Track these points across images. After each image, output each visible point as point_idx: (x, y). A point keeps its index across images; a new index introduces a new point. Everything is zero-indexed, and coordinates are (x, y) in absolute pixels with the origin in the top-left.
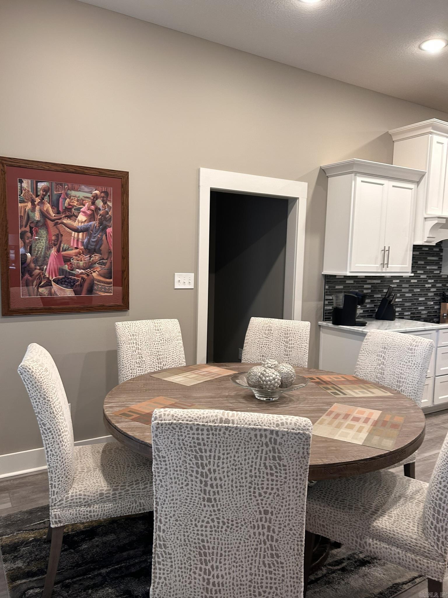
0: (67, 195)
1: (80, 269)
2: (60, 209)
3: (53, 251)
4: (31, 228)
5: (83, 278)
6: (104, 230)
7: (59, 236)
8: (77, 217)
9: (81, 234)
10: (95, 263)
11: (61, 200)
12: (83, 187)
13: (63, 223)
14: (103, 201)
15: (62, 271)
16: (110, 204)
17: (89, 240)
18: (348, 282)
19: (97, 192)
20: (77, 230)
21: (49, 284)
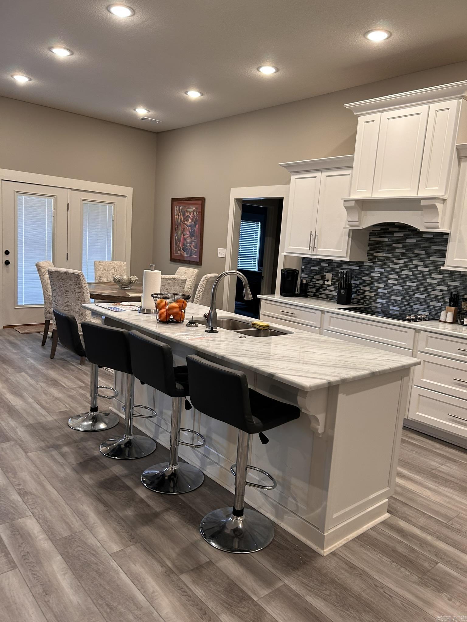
0: (187, 211)
1: (188, 244)
2: (185, 218)
3: (182, 236)
4: (177, 226)
5: (189, 248)
6: (196, 225)
7: (184, 229)
8: (189, 220)
10: (193, 241)
11: (185, 213)
12: (190, 206)
13: (185, 223)
14: (196, 212)
15: (184, 244)
16: (198, 213)
17: (191, 231)
18: (322, 264)
19: (195, 208)
20: (188, 226)
21: (180, 250)
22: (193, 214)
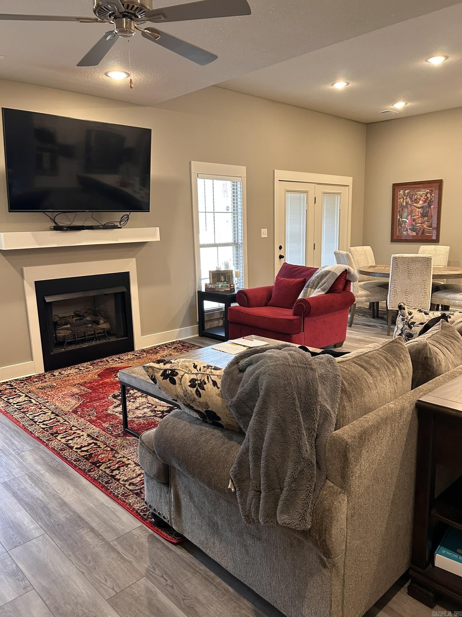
0: (416, 194)
1: (419, 224)
2: (413, 200)
3: (409, 217)
4: (402, 208)
5: (420, 228)
6: (430, 207)
7: (412, 211)
8: (419, 202)
9: (420, 209)
10: (425, 221)
11: (413, 196)
12: (422, 189)
13: (414, 206)
14: (430, 194)
15: (412, 225)
16: (433, 195)
17: (423, 211)
19: (428, 191)
20: (419, 208)
21: (407, 230)
22: (426, 196)
